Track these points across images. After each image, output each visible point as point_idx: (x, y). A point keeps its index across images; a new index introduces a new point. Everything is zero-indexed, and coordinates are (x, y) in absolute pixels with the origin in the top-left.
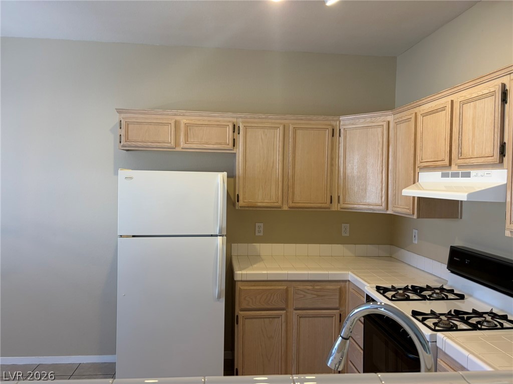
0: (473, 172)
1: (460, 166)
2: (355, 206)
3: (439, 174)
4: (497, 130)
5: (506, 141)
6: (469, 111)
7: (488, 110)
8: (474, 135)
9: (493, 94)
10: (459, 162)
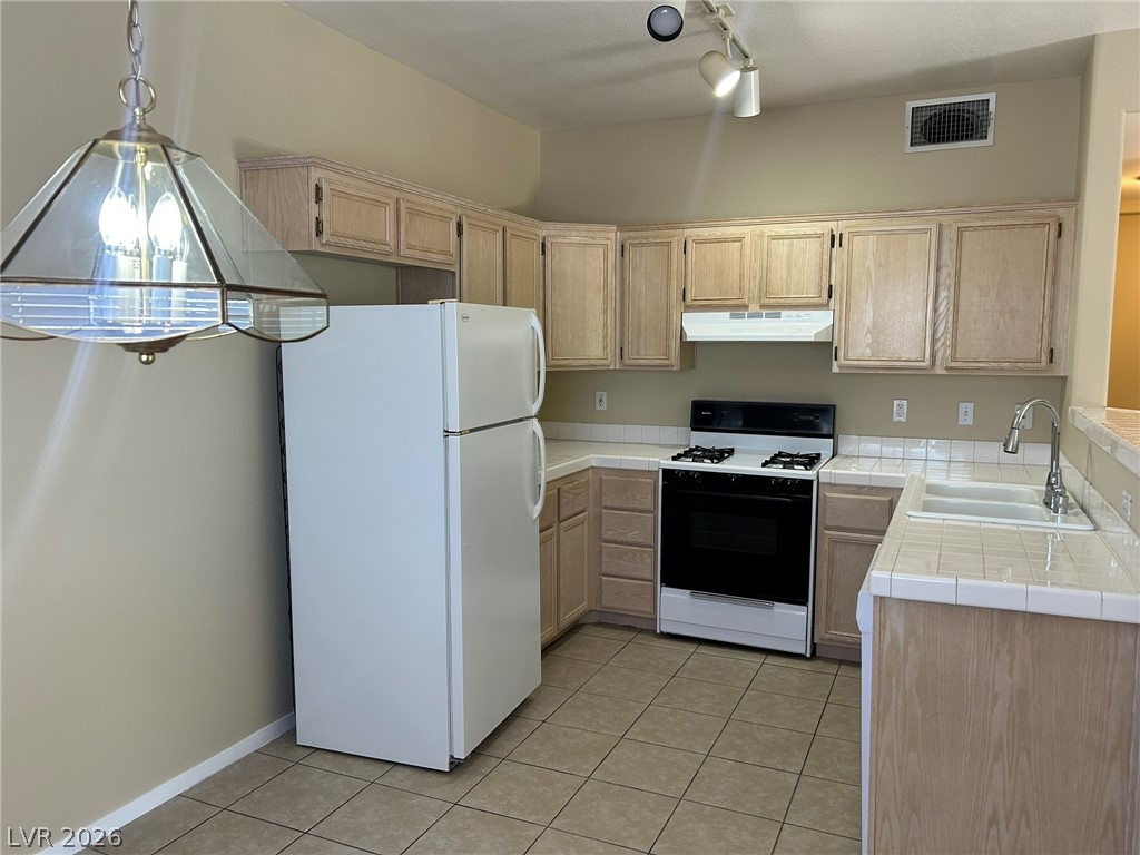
0: (784, 313)
1: (762, 307)
3: (728, 313)
4: (825, 272)
5: (833, 283)
6: (781, 248)
7: (812, 251)
8: (789, 274)
9: (820, 236)
10: (767, 301)
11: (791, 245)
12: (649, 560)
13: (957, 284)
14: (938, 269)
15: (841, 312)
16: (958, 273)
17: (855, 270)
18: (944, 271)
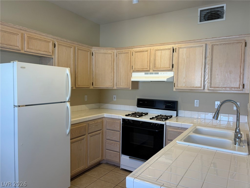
0: (160, 73)
1: (153, 71)
2: (101, 86)
3: (144, 73)
4: (171, 60)
5: (173, 63)
6: (159, 53)
7: (167, 54)
8: (161, 61)
9: (170, 49)
10: (155, 69)
11: (161, 52)
12: (118, 146)
13: (212, 63)
14: (205, 58)
15: (176, 72)
16: (212, 59)
17: (180, 59)
18: (208, 59)
